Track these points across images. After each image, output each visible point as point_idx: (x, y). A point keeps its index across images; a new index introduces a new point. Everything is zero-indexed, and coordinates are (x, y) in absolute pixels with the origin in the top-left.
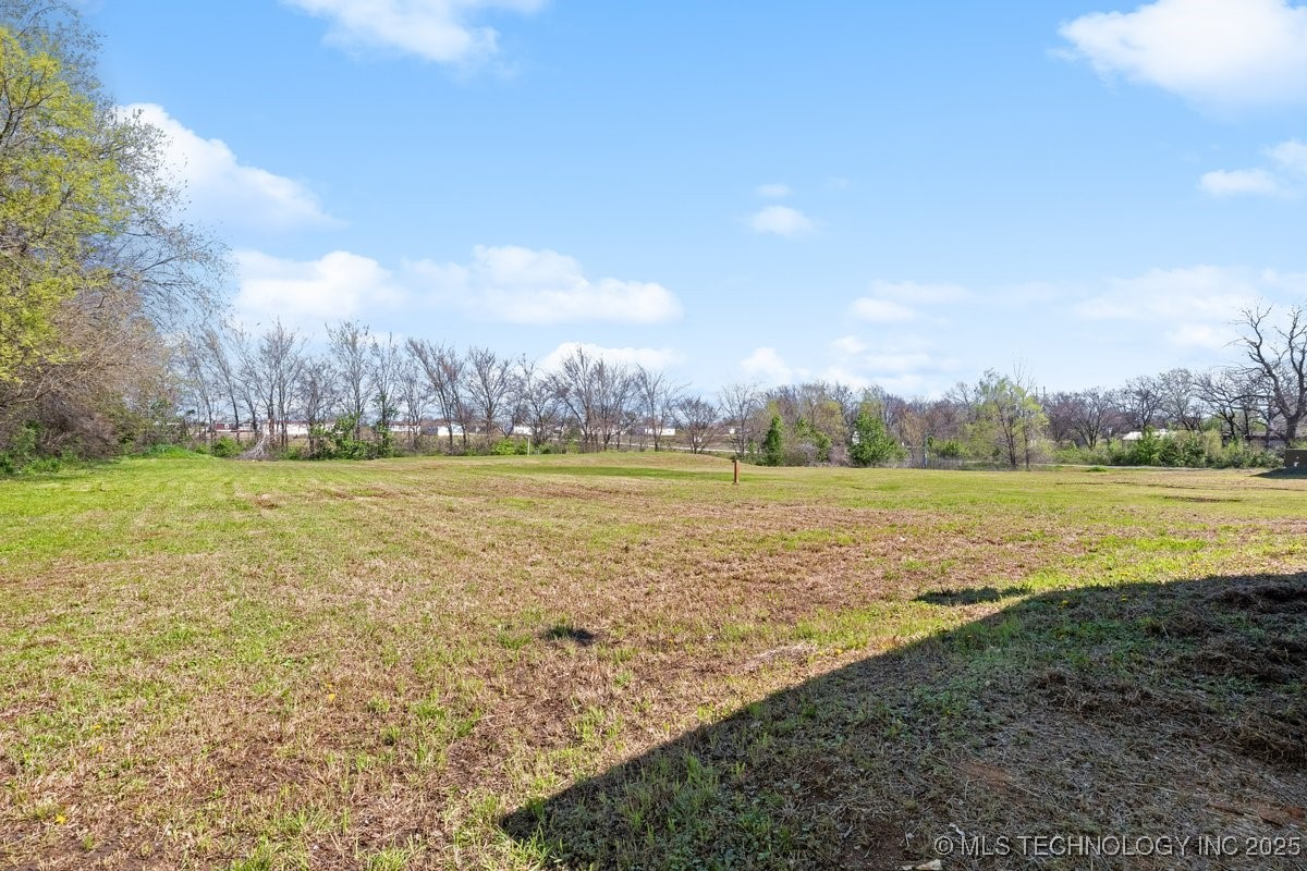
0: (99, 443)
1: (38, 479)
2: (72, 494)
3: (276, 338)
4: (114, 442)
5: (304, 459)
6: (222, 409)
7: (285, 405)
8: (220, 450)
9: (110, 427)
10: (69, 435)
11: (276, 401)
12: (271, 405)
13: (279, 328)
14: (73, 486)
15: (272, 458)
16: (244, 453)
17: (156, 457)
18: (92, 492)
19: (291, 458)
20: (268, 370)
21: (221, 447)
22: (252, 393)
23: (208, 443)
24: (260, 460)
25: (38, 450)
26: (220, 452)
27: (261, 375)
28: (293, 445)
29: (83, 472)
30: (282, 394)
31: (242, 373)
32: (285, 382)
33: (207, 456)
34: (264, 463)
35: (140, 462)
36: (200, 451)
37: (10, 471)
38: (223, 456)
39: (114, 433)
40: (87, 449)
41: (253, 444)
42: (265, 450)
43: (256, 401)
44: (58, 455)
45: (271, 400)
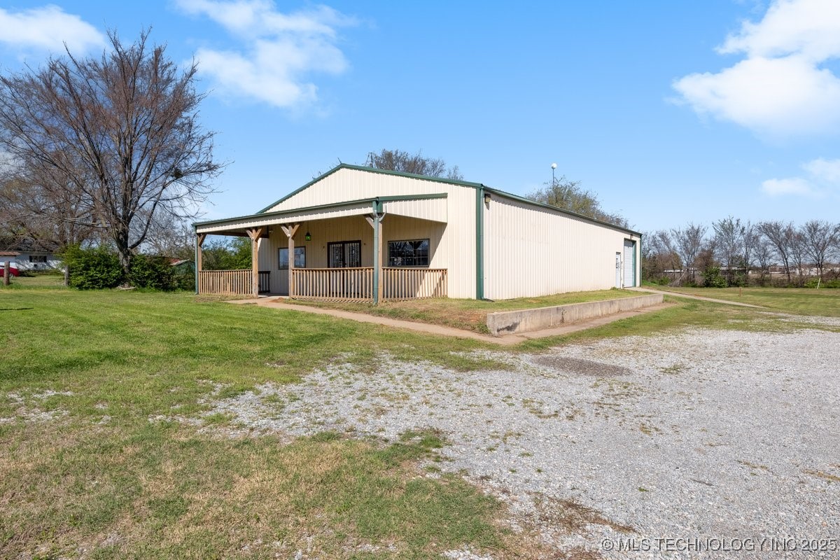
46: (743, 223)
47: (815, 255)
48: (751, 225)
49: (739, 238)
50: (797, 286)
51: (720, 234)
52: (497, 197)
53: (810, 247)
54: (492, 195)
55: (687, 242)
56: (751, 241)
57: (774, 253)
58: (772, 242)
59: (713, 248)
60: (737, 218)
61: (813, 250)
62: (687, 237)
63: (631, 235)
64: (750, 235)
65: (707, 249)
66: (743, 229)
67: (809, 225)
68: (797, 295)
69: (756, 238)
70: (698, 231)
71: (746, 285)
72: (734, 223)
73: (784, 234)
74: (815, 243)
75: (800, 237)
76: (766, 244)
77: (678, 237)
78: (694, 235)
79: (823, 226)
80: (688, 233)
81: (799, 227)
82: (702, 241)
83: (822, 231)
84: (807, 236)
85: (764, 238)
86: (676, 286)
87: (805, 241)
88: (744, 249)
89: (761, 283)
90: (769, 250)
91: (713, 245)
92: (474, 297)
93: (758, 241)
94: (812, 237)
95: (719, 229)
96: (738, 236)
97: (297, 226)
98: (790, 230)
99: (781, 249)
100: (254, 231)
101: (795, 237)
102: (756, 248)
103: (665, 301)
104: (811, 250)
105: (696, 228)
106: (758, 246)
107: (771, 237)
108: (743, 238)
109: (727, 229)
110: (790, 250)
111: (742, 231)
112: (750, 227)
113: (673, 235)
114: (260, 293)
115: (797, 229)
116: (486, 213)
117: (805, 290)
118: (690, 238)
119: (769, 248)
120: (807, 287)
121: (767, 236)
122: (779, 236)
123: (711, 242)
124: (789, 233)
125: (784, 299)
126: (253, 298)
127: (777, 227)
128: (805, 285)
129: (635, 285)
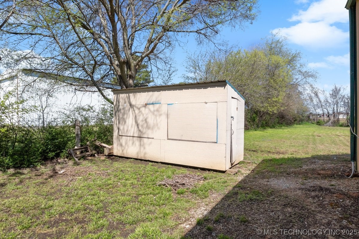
0: (290, 121)
1: (279, 129)
2: (284, 132)
3: (335, 90)
4: (293, 121)
5: (345, 126)
6: (319, 111)
7: (339, 110)
8: (319, 123)
9: (292, 118)
10: (284, 119)
11: (335, 109)
12: (334, 110)
13: (336, 87)
14: (284, 130)
15: (333, 126)
16: (325, 124)
17: (302, 125)
18: (287, 131)
19: (340, 126)
20: (332, 100)
21: (318, 122)
22: (328, 107)
23: (315, 121)
24: (330, 126)
25: (278, 123)
26: (318, 124)
27: (330, 102)
28: (341, 122)
29: (286, 128)
30: (337, 106)
31: (324, 101)
32: (338, 103)
33: (315, 125)
34: (331, 127)
35: (298, 126)
36: (313, 124)
37: (274, 127)
38: (319, 125)
39: (293, 119)
40: (287, 122)
41: (328, 121)
42: (332, 123)
43: (329, 109)
44: (282, 124)
45: (334, 109)
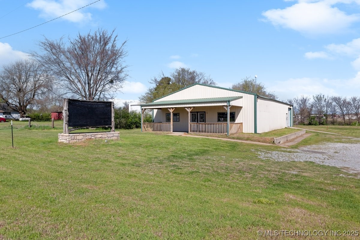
46: (326, 97)
47: (355, 111)
48: (329, 98)
49: (323, 103)
50: (348, 125)
51: (316, 101)
52: (260, 98)
53: (353, 108)
54: (259, 98)
55: (301, 105)
56: (329, 105)
57: (338, 110)
58: (337, 105)
59: (312, 107)
60: (323, 95)
61: (354, 109)
62: (301, 103)
63: (290, 106)
64: (328, 102)
65: (309, 108)
66: (326, 99)
67: (352, 98)
68: (349, 129)
69: (331, 103)
70: (306, 100)
71: (327, 124)
72: (322, 96)
73: (342, 102)
74: (355, 106)
75: (349, 103)
76: (335, 106)
77: (297, 102)
78: (304, 101)
79: (358, 99)
80: (301, 100)
81: (349, 99)
82: (307, 104)
83: (358, 101)
84: (352, 103)
85: (334, 103)
86: (296, 125)
87: (351, 105)
88: (325, 108)
89: (333, 123)
90: (336, 109)
91: (312, 106)
92: (253, 132)
93: (331, 104)
94: (354, 103)
95: (316, 99)
96: (323, 102)
97: (192, 108)
98: (345, 100)
99: (341, 108)
100: (171, 109)
101: (347, 103)
102: (331, 108)
103: (306, 133)
104: (353, 109)
105: (305, 98)
106: (332, 107)
107: (337, 103)
108: (325, 104)
109: (319, 99)
110: (345, 109)
111: (325, 100)
112: (328, 99)
113: (295, 101)
114: (173, 131)
115: (348, 100)
116: (258, 103)
117: (352, 126)
118: (302, 103)
119: (336, 108)
120: (352, 125)
121: (335, 103)
122: (340, 103)
123: (311, 105)
124: (345, 101)
125: (345, 131)
126: (171, 133)
127: (339, 99)
128: (351, 124)
129: (291, 126)
